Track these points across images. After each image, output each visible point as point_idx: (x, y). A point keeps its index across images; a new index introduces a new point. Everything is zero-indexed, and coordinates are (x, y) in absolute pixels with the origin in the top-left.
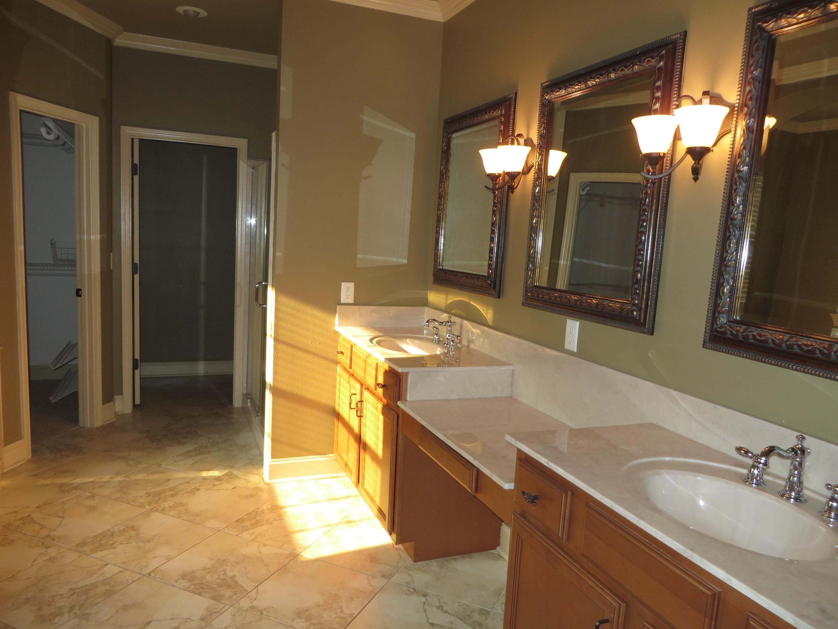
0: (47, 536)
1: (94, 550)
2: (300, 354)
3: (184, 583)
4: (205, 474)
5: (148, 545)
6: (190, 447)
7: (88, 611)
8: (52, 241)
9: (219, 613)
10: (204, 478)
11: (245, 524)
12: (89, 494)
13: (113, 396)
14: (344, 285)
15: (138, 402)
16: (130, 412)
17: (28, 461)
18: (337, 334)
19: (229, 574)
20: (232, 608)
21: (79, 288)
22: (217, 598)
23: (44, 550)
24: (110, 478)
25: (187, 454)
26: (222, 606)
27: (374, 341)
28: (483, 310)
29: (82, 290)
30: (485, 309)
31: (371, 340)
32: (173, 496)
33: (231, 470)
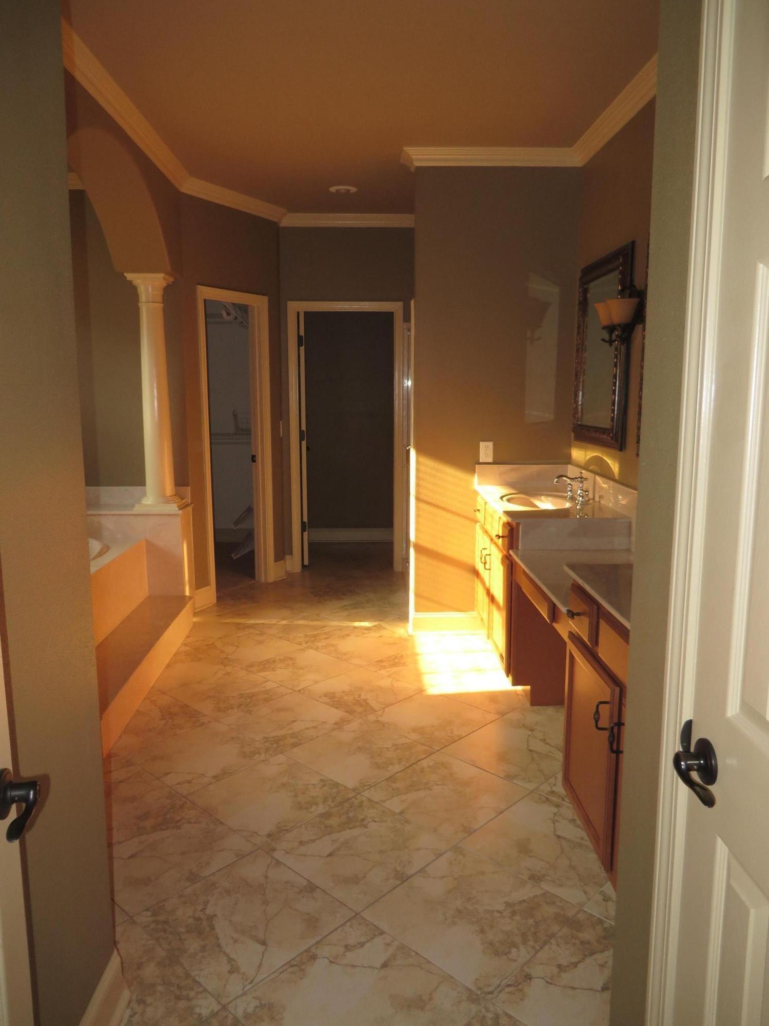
0: (225, 658)
1: (259, 671)
2: (440, 512)
3: (326, 699)
4: (357, 624)
5: (301, 671)
6: (346, 602)
7: (251, 709)
8: (234, 412)
9: (349, 722)
10: (355, 628)
11: (384, 664)
12: (258, 632)
13: (284, 556)
14: (482, 445)
15: (306, 562)
16: (299, 572)
17: (214, 605)
18: (476, 493)
19: (363, 697)
20: (360, 720)
21: (254, 454)
22: (351, 712)
23: (223, 667)
24: (277, 622)
25: (344, 608)
26: (353, 717)
27: (505, 499)
28: (612, 464)
29: (257, 457)
30: (613, 463)
31: (502, 498)
32: (326, 638)
33: (380, 623)
